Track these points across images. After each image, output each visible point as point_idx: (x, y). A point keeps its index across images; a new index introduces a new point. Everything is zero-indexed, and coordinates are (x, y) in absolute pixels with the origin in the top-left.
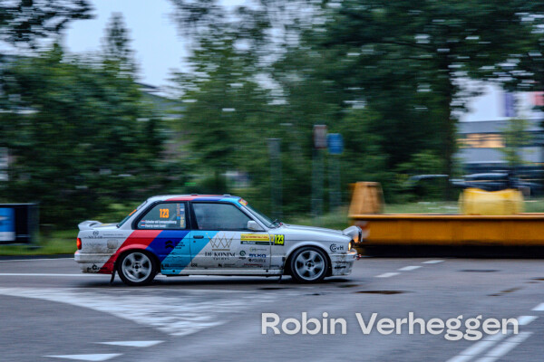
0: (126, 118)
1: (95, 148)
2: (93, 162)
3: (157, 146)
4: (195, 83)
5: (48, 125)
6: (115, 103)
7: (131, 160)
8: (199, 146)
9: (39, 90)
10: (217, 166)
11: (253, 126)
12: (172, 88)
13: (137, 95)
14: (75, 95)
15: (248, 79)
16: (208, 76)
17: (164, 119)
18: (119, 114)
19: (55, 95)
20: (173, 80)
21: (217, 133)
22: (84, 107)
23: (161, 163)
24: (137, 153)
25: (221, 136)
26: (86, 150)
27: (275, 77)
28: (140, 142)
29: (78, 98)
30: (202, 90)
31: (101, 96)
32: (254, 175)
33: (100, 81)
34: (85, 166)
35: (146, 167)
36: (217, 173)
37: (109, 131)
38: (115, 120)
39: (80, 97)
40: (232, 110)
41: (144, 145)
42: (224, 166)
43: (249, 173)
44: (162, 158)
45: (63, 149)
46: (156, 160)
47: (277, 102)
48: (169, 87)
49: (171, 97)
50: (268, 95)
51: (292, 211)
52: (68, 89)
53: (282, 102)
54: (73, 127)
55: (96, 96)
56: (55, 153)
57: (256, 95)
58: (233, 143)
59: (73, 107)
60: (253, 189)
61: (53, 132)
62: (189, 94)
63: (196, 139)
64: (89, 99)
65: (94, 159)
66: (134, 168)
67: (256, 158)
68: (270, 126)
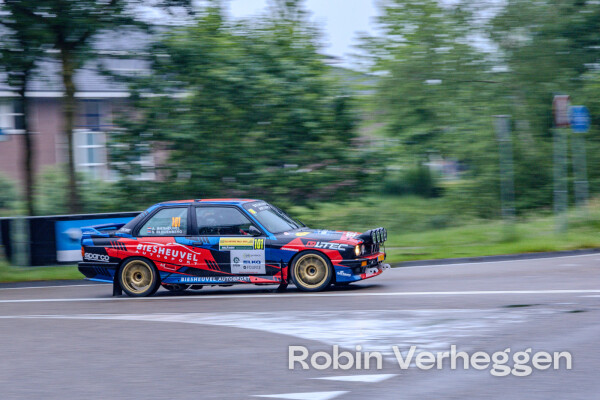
0: (309, 97)
1: (270, 136)
2: (267, 156)
3: (349, 132)
4: (388, 49)
5: (212, 110)
6: (293, 79)
7: (316, 151)
8: (396, 130)
9: (199, 67)
10: (420, 153)
11: (466, 101)
12: (359, 57)
13: (320, 68)
14: (243, 70)
15: (458, 41)
16: (404, 40)
17: (354, 96)
18: (299, 93)
19: (219, 72)
20: (360, 47)
21: (420, 111)
22: (256, 87)
23: (353, 154)
24: (323, 140)
25: (425, 115)
26: (259, 140)
27: (495, 38)
28: (327, 127)
29: (248, 74)
30: (397, 58)
31: (276, 72)
32: (466, 164)
33: (275, 52)
34: (261, 160)
35: (336, 158)
36: (420, 163)
37: (287, 114)
38: (295, 101)
39: (251, 74)
40: (438, 81)
41: (332, 131)
42: (428, 153)
43: (460, 162)
44: (354, 146)
45: (231, 139)
46: (349, 149)
47: (496, 69)
48: (355, 56)
49: (358, 68)
50: (485, 59)
51: (523, 208)
52: (234, 64)
53: (504, 69)
54: (241, 111)
55: (269, 72)
56: (220, 145)
57: (469, 61)
58: (443, 124)
59: (241, 87)
60: (470, 182)
61: (218, 118)
62: (381, 64)
63: (392, 121)
64: (262, 76)
65: (269, 151)
66: (319, 160)
67: (472, 142)
68: (490, 99)
